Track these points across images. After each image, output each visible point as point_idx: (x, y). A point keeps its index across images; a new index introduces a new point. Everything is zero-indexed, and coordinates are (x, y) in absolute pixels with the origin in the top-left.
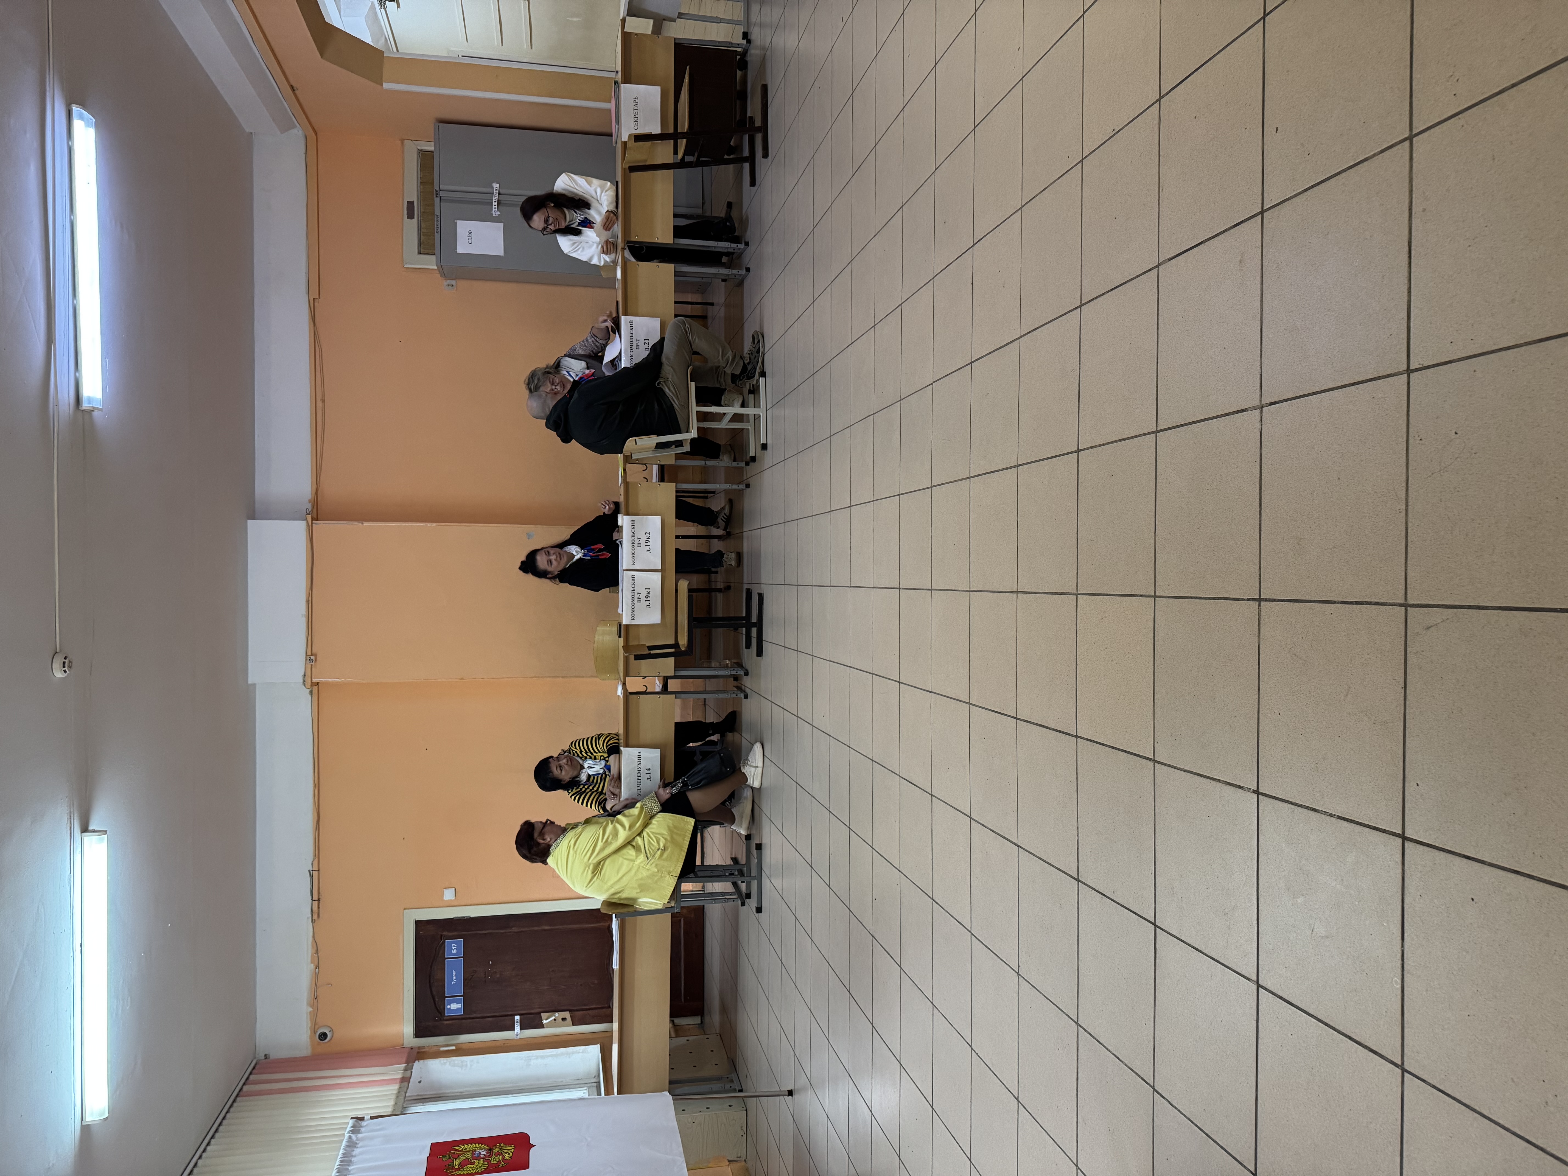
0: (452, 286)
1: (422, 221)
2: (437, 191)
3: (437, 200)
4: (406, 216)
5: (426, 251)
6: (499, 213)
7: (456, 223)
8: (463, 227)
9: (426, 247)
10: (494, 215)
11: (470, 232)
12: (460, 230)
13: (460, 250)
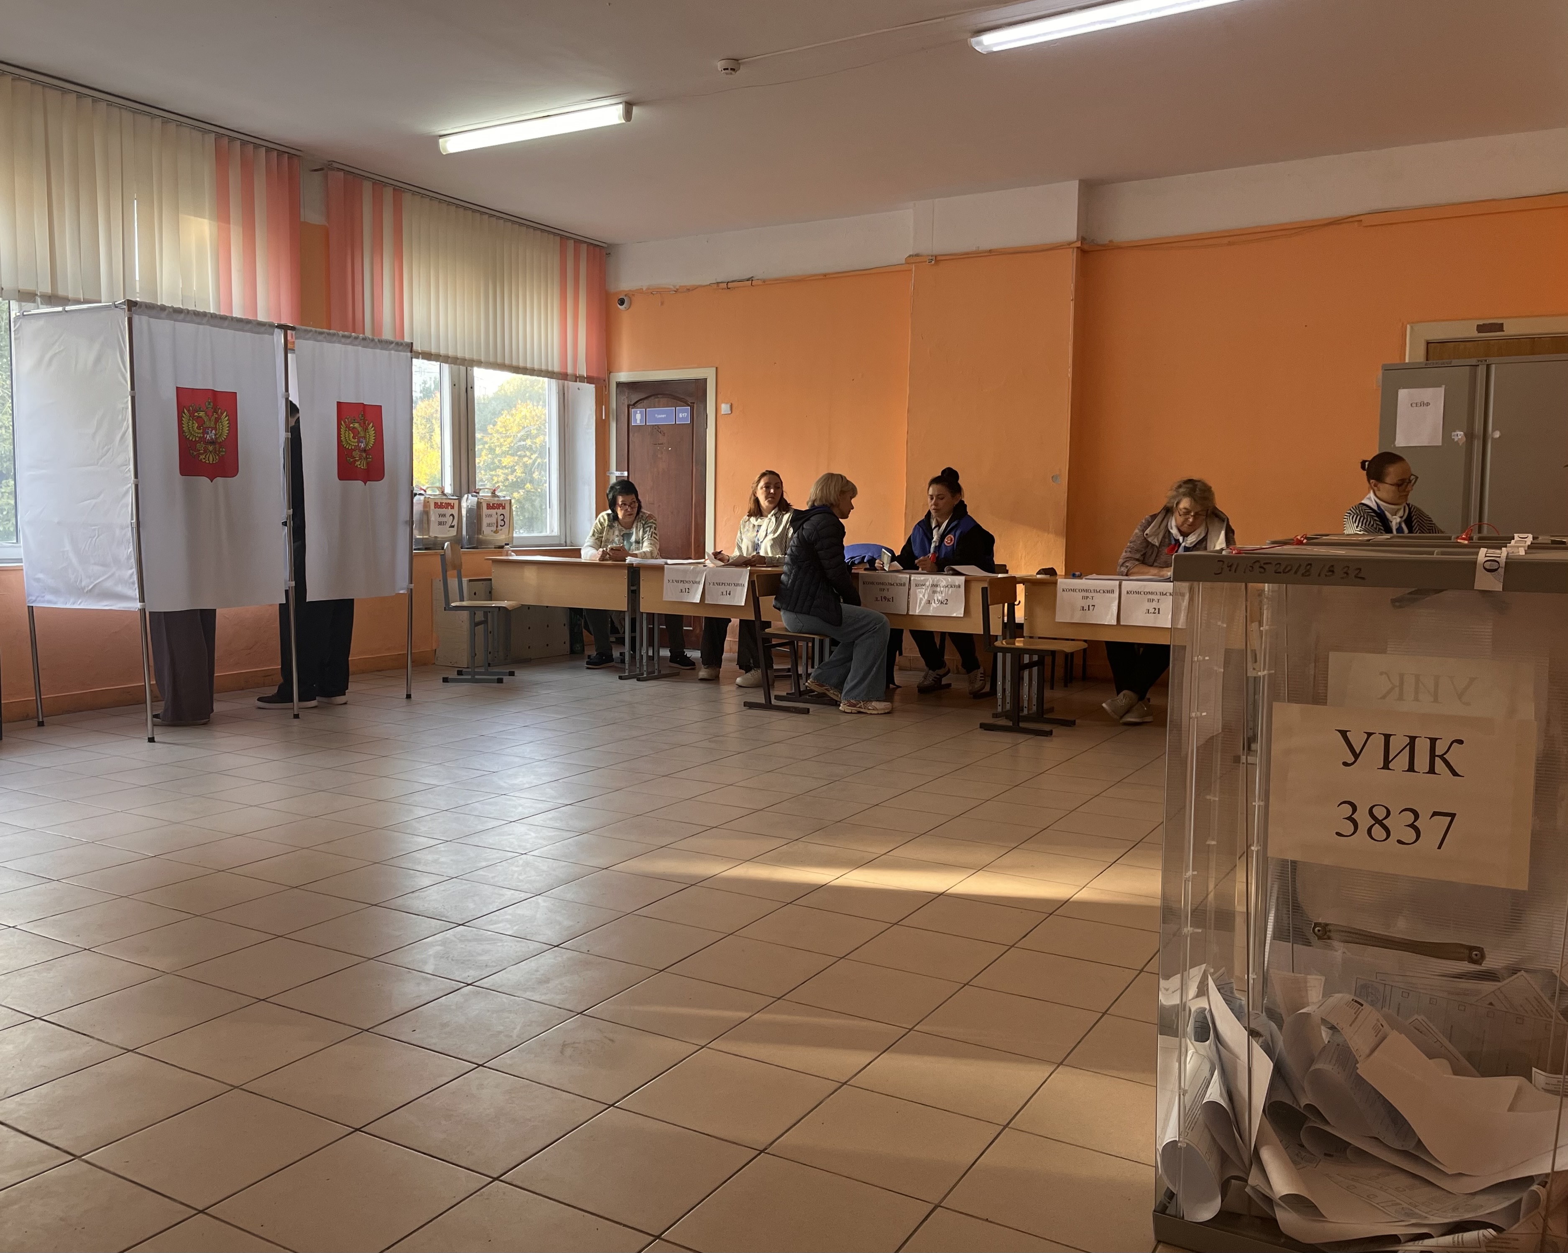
1: (1476, 342)
2: (1486, 361)
3: (1473, 361)
4: (1481, 322)
5: (1431, 350)
6: (1456, 440)
7: (1440, 386)
8: (1435, 396)
9: (1435, 348)
10: (1452, 433)
11: (1428, 404)
12: (1430, 391)
13: (1403, 393)
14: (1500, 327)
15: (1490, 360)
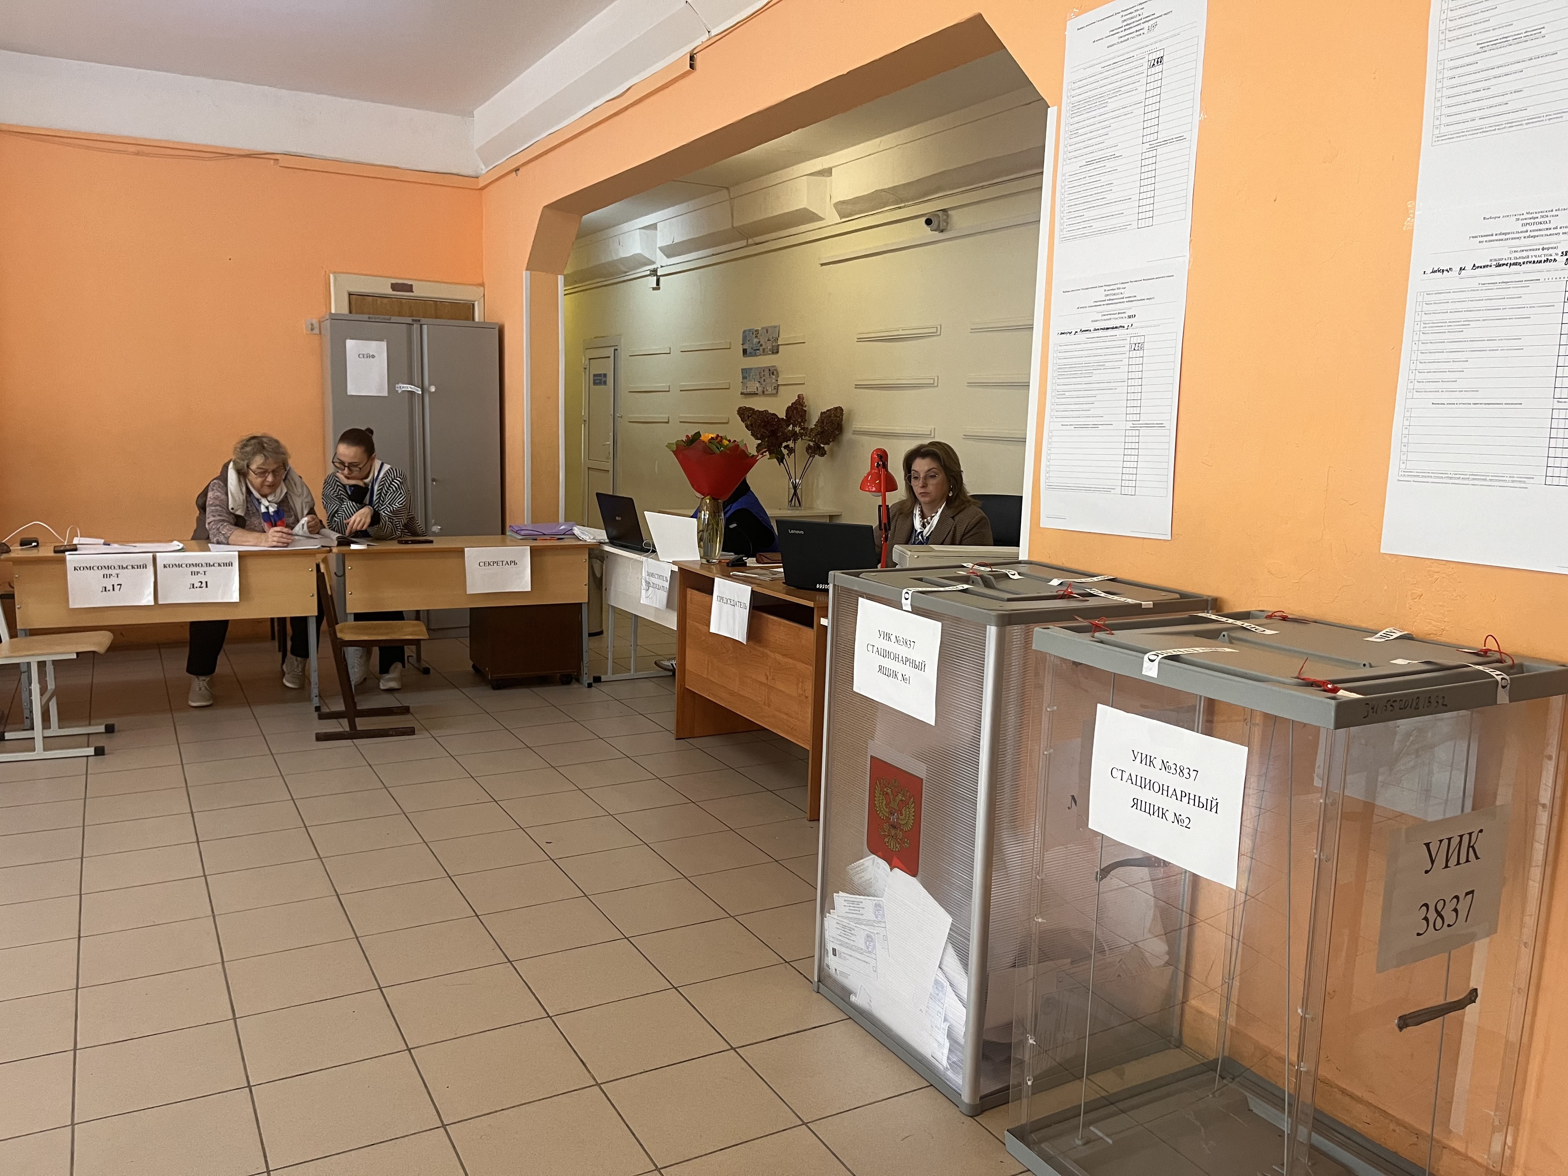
0: (312, 330)
1: (390, 300)
2: (419, 321)
3: (409, 320)
4: (394, 281)
5: (353, 302)
6: (399, 392)
7: (383, 341)
8: (379, 349)
9: (357, 301)
10: (397, 385)
11: (373, 356)
12: (374, 343)
13: (350, 344)
14: (410, 288)
15: (423, 321)
